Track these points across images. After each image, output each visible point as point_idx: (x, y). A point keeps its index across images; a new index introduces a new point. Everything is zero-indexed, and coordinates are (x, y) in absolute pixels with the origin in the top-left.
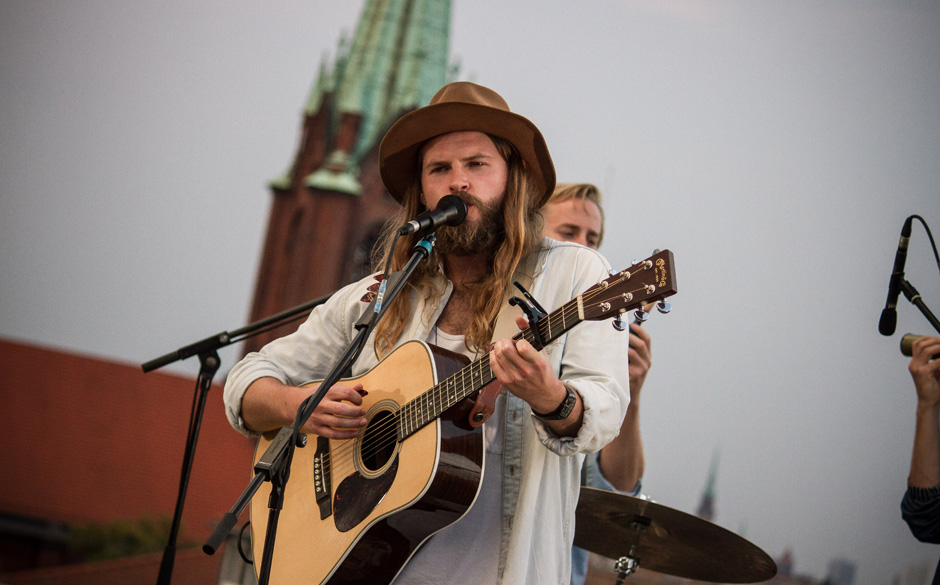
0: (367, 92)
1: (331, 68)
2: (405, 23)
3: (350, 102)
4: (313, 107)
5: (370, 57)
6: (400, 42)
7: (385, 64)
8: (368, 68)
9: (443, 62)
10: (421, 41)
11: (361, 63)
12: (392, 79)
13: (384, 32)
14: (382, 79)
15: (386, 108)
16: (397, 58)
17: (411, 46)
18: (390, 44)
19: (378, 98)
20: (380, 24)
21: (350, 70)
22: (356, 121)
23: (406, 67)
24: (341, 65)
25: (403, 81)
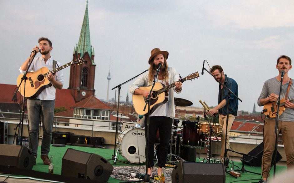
0: (81, 51)
1: (76, 48)
2: (84, 41)
3: (79, 52)
4: (74, 53)
5: (81, 46)
6: (84, 44)
7: (83, 47)
8: (81, 47)
9: (90, 46)
10: (87, 43)
11: (80, 47)
12: (84, 48)
13: (82, 43)
14: (82, 49)
15: (84, 52)
16: (84, 46)
17: (85, 44)
18: (83, 44)
19: (82, 51)
20: (81, 42)
21: (78, 48)
22: (80, 54)
23: (85, 47)
24: (77, 47)
25: (85, 49)
